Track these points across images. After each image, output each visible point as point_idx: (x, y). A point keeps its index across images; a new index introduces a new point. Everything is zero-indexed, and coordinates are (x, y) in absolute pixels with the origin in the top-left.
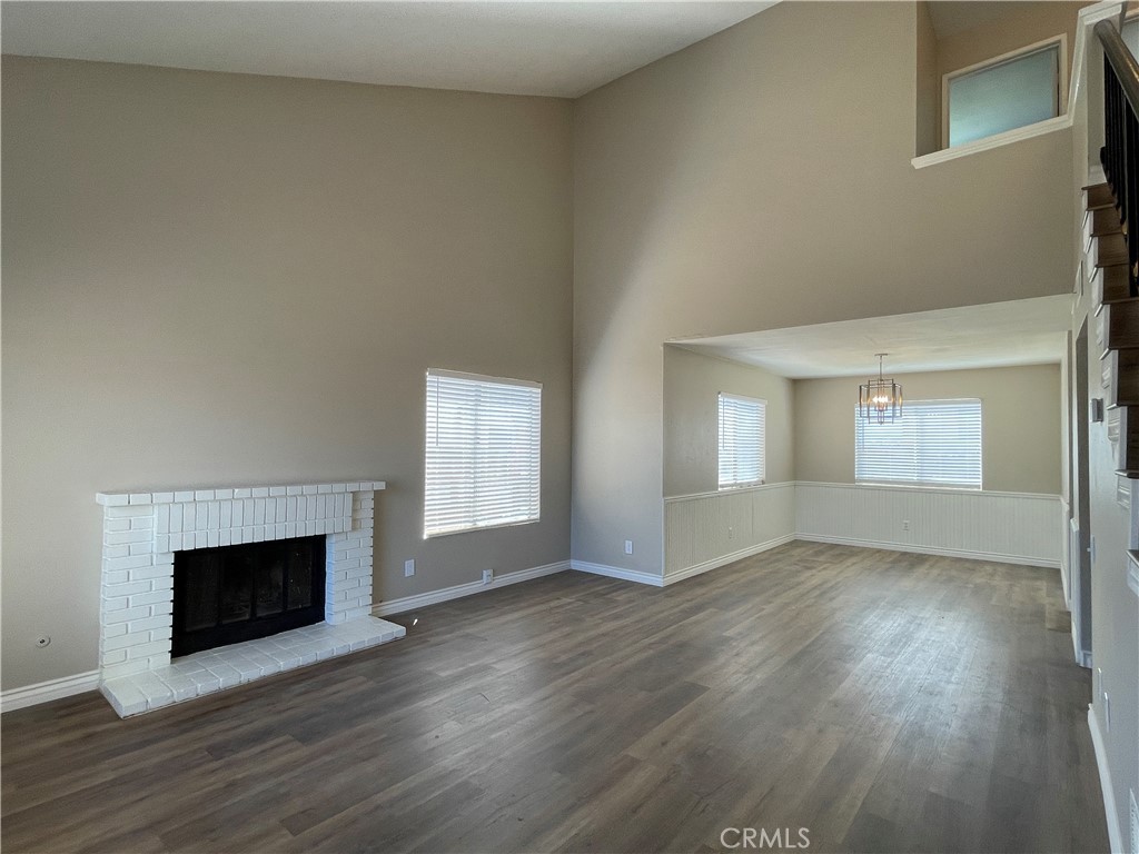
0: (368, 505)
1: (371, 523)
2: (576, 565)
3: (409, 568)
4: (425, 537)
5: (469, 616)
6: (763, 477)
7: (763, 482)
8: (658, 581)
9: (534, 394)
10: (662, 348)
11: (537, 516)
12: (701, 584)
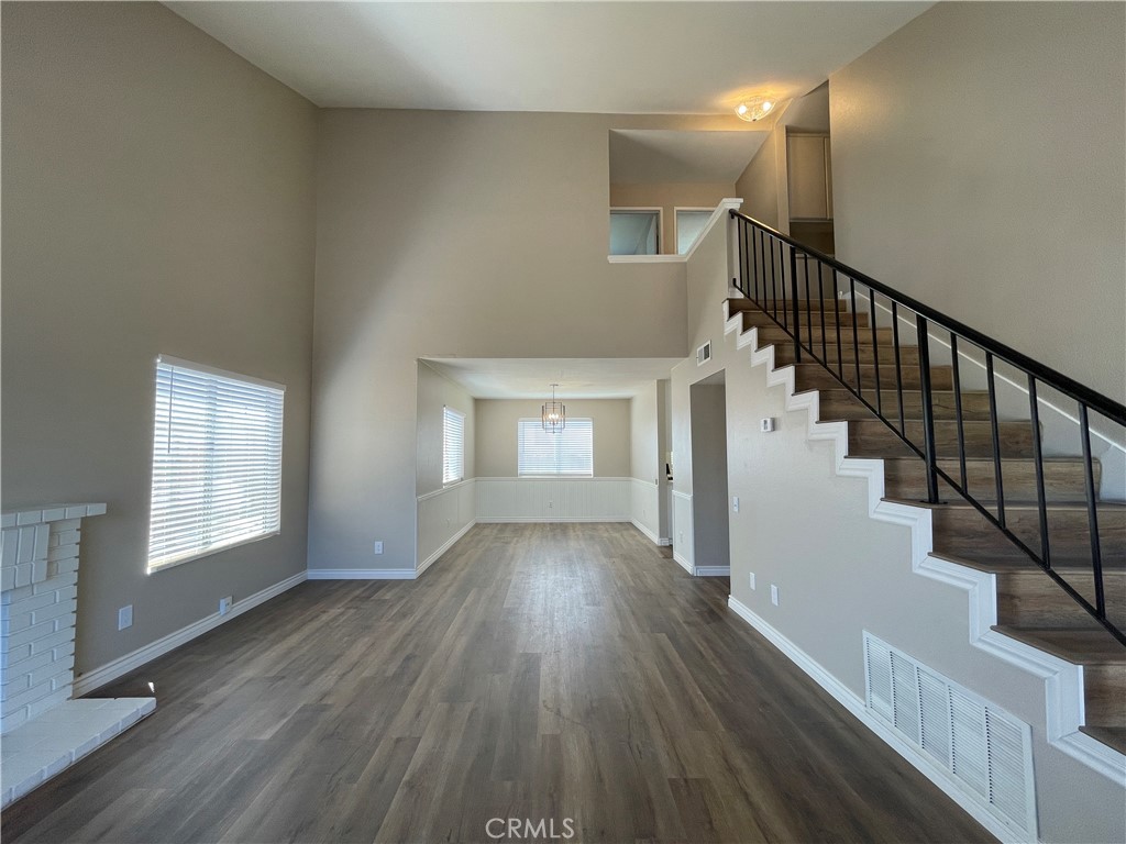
0: (71, 540)
1: (76, 564)
2: (313, 574)
3: (125, 617)
4: (149, 571)
5: (230, 657)
6: (462, 475)
7: (462, 480)
8: (411, 574)
9: (278, 394)
10: (416, 363)
11: (278, 528)
12: (445, 570)
